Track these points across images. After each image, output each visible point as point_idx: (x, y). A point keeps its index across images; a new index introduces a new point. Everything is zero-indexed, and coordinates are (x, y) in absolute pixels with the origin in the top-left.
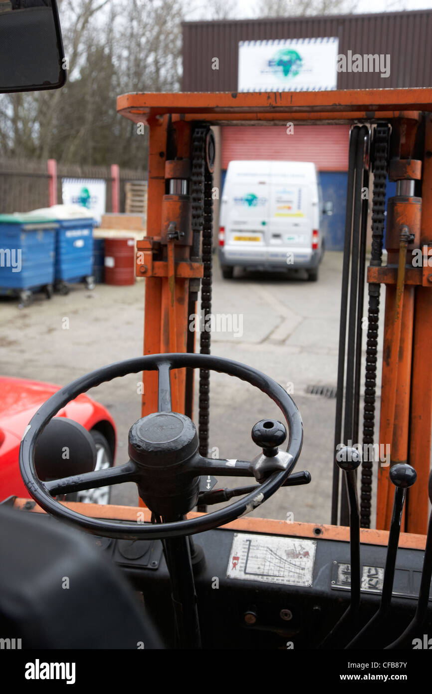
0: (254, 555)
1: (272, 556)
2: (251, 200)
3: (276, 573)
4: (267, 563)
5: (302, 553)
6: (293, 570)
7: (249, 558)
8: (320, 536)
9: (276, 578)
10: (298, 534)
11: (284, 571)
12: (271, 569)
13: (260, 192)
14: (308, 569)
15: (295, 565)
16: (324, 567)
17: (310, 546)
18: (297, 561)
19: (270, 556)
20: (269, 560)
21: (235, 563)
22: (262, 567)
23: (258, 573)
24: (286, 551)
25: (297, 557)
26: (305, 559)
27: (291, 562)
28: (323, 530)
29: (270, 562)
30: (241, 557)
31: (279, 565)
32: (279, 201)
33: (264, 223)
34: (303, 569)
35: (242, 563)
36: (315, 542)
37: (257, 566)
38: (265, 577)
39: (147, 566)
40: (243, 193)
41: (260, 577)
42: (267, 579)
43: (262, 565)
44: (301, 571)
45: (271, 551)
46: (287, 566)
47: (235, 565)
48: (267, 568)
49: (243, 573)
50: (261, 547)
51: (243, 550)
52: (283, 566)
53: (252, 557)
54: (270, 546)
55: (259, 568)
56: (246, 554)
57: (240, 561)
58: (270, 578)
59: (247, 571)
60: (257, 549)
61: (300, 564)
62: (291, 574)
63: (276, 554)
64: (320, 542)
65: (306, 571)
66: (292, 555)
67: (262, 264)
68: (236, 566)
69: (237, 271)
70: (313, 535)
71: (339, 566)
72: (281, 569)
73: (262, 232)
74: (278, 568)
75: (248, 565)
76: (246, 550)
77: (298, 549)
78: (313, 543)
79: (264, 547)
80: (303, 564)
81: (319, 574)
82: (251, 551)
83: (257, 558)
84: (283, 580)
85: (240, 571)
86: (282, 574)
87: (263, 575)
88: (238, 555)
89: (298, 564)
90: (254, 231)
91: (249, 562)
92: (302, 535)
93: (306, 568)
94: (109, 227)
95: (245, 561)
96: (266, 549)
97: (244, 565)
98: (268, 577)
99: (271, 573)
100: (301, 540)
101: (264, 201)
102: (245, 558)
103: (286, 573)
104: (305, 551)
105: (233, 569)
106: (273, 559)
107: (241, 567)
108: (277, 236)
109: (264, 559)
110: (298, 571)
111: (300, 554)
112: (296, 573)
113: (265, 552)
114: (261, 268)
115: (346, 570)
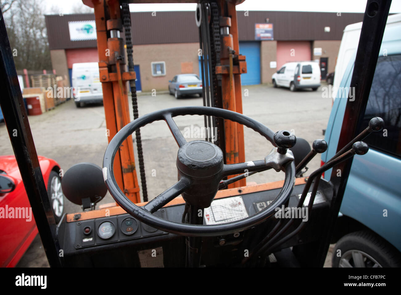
0: (215, 211)
1: (225, 209)
2: (84, 78)
3: (230, 217)
4: (224, 213)
5: (237, 203)
6: (237, 213)
7: (214, 214)
8: (242, 193)
9: (231, 219)
10: (232, 195)
11: (234, 215)
12: (227, 216)
13: (87, 74)
14: (244, 210)
15: (237, 210)
16: (250, 207)
17: (239, 199)
18: (237, 208)
19: (223, 209)
20: (224, 211)
21: (208, 218)
22: (222, 216)
23: (222, 220)
24: (230, 205)
25: (236, 206)
26: (240, 206)
27: (235, 209)
28: (242, 190)
29: (225, 212)
30: (210, 214)
31: (229, 212)
32: (94, 77)
33: (90, 86)
34: (242, 211)
35: (212, 217)
36: (241, 196)
37: (220, 216)
38: (226, 221)
39: (163, 233)
40: (80, 75)
41: (224, 221)
42: (227, 221)
43: (221, 215)
44: (241, 212)
45: (223, 206)
46: (233, 212)
47: (208, 219)
48: (225, 216)
49: (214, 222)
50: (217, 206)
51: (209, 210)
52: (232, 212)
53: (215, 212)
54: (221, 205)
55: (221, 217)
56: (211, 212)
57: (210, 216)
58: (229, 220)
59: (216, 220)
60: (216, 208)
61: (239, 209)
62: (237, 215)
63: (226, 208)
64: (244, 196)
65: (243, 212)
66: (233, 206)
67: (91, 100)
68: (210, 219)
69: (82, 104)
70: (239, 194)
71: (256, 205)
72: (232, 214)
73: (90, 89)
74: (230, 214)
75: (215, 217)
76: (211, 210)
77: (235, 202)
78: (240, 197)
79: (218, 206)
80: (240, 208)
81: (250, 211)
82: (213, 209)
83: (218, 212)
84: (235, 219)
85: (212, 221)
86: (233, 216)
87: (224, 220)
88: (208, 214)
89: (238, 209)
90: (86, 89)
91: (215, 215)
92: (234, 195)
93: (243, 210)
94: (27, 93)
95: (212, 216)
96: (220, 206)
97: (213, 218)
98: (227, 220)
99: (228, 218)
100: (234, 197)
101: (89, 77)
102: (212, 214)
103: (235, 216)
104: (238, 202)
105: (208, 221)
106: (226, 210)
107: (212, 219)
108: (95, 90)
109: (221, 211)
110: (240, 213)
111: (236, 204)
112: (240, 214)
113: (220, 208)
114: (91, 102)
115: (260, 206)
